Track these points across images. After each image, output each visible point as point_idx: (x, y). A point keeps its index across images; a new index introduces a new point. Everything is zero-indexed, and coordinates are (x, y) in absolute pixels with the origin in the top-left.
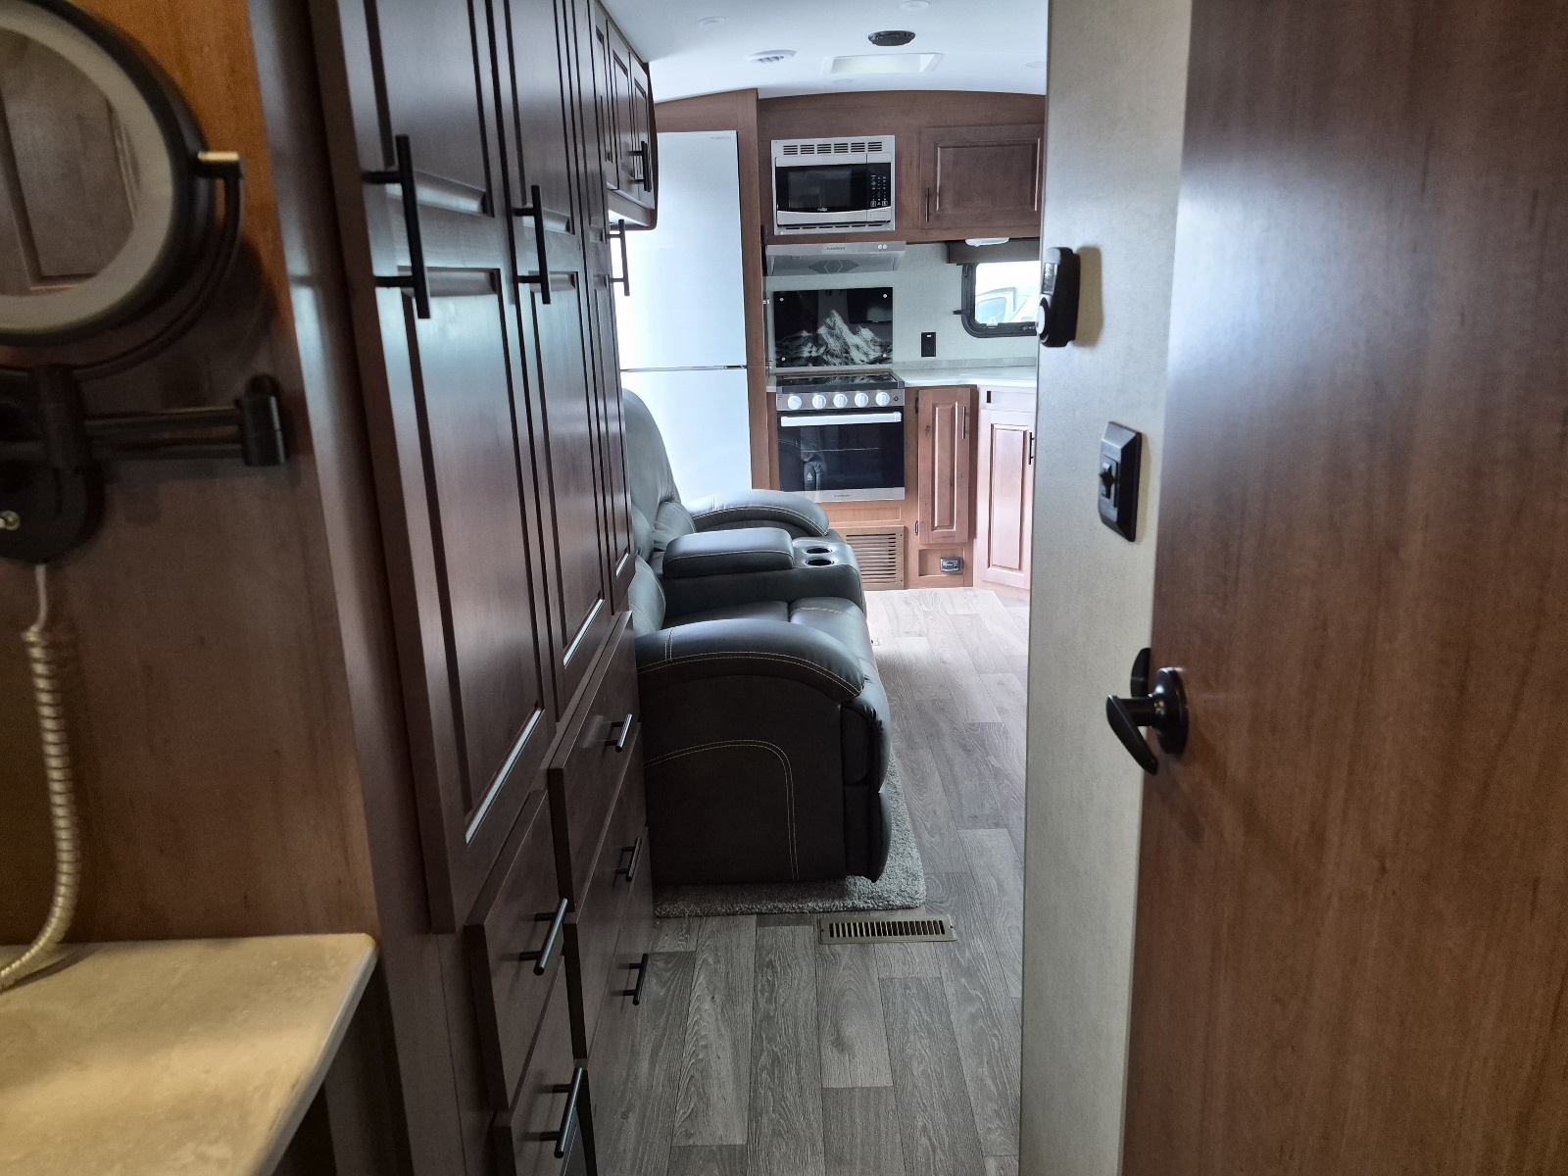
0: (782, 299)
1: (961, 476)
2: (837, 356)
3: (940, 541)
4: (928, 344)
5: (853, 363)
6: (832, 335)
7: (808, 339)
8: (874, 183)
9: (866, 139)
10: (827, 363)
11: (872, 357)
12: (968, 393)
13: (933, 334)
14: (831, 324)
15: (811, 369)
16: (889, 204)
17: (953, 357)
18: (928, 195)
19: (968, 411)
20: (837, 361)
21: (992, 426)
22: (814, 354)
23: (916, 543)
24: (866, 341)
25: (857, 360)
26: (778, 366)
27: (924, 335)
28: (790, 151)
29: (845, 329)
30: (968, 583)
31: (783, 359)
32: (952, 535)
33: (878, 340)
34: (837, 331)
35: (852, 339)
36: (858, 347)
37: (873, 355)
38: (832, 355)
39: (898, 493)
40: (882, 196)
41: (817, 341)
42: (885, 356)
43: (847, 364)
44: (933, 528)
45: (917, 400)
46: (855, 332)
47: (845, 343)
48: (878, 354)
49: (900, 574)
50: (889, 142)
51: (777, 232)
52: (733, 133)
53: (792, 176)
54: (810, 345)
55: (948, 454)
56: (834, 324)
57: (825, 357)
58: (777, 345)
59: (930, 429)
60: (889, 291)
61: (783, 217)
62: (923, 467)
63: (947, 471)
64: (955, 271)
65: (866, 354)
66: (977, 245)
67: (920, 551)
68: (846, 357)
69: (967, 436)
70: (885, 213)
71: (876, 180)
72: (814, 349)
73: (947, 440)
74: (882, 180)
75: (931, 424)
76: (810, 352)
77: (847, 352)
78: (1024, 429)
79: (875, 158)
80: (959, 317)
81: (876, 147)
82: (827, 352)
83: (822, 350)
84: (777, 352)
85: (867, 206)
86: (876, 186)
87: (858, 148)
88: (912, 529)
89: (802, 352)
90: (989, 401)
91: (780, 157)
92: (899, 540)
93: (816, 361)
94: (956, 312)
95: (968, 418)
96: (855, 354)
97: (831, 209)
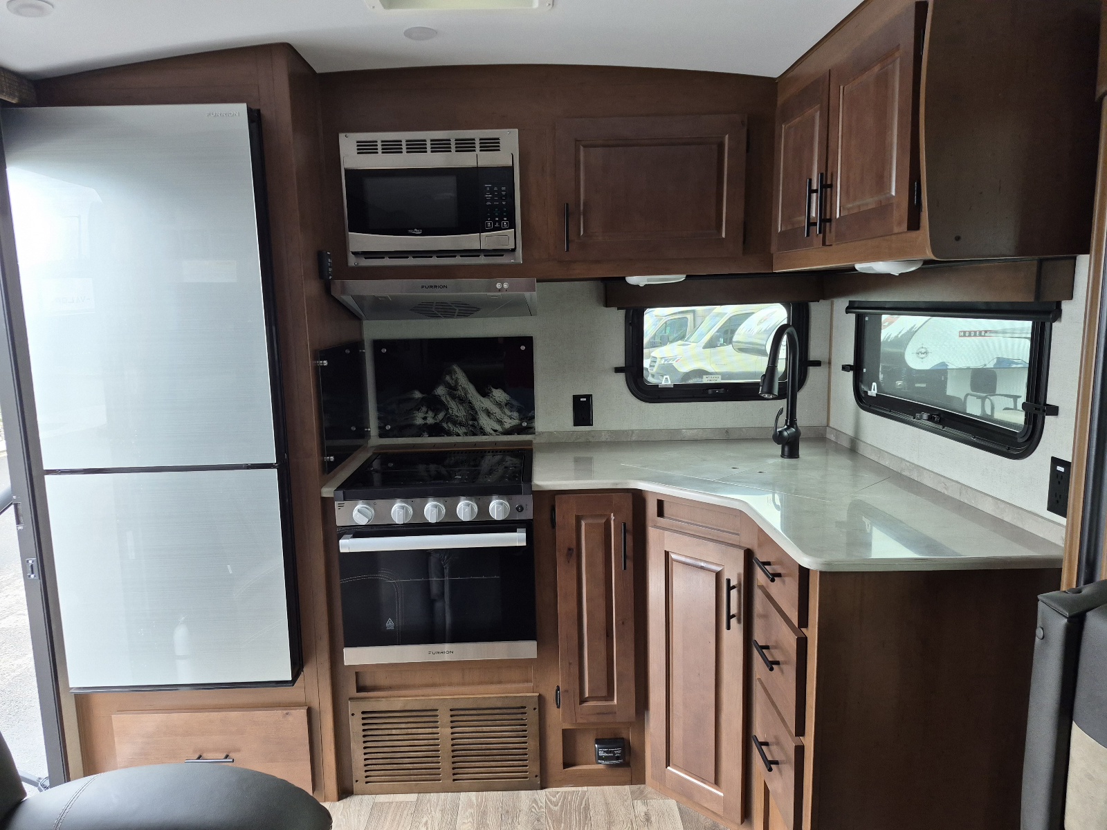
0: (384, 350)
1: (622, 623)
2: (461, 424)
3: (593, 719)
4: (583, 410)
5: (485, 434)
6: (453, 397)
7: (422, 402)
8: (489, 196)
9: (476, 134)
10: (449, 434)
11: (507, 426)
12: (628, 504)
13: (589, 397)
14: (452, 383)
15: (427, 440)
16: (512, 225)
17: (615, 426)
18: (568, 213)
19: (630, 526)
20: (461, 430)
21: (667, 554)
22: (430, 421)
23: (557, 720)
24: (499, 405)
25: (488, 430)
26: (381, 436)
27: (576, 399)
28: (366, 148)
29: (471, 390)
30: (637, 777)
31: (388, 427)
32: (610, 712)
33: (515, 403)
34: (460, 393)
35: (480, 402)
36: (488, 413)
37: (509, 423)
38: (455, 423)
39: (527, 649)
40: (502, 216)
41: (435, 404)
42: (525, 424)
43: (474, 434)
44: (583, 700)
45: (553, 509)
46: (484, 393)
47: (472, 408)
48: (515, 422)
49: (534, 768)
50: (510, 139)
51: (352, 261)
52: (242, 109)
53: (369, 183)
54: (424, 409)
55: (602, 589)
56: (456, 381)
57: (445, 425)
58: (379, 409)
59: (574, 553)
60: (528, 341)
61: (360, 241)
62: (564, 607)
63: (601, 615)
64: (616, 318)
65: (500, 422)
66: (642, 285)
67: (564, 731)
68: (473, 426)
69: (630, 564)
70: (504, 238)
71: (492, 191)
72: (430, 414)
73: (600, 568)
74: (500, 190)
75: (574, 546)
76: (425, 418)
77: (475, 419)
78: (718, 569)
79: (487, 159)
80: (622, 376)
81: (491, 145)
82: (449, 419)
83: (441, 416)
84: (379, 418)
85: (479, 228)
86: (492, 200)
87: (465, 146)
88: (550, 697)
89: (414, 418)
90: (661, 513)
91: (350, 155)
92: (532, 716)
93: (436, 430)
94: (618, 370)
95: (629, 538)
96: (485, 422)
97: (426, 232)
